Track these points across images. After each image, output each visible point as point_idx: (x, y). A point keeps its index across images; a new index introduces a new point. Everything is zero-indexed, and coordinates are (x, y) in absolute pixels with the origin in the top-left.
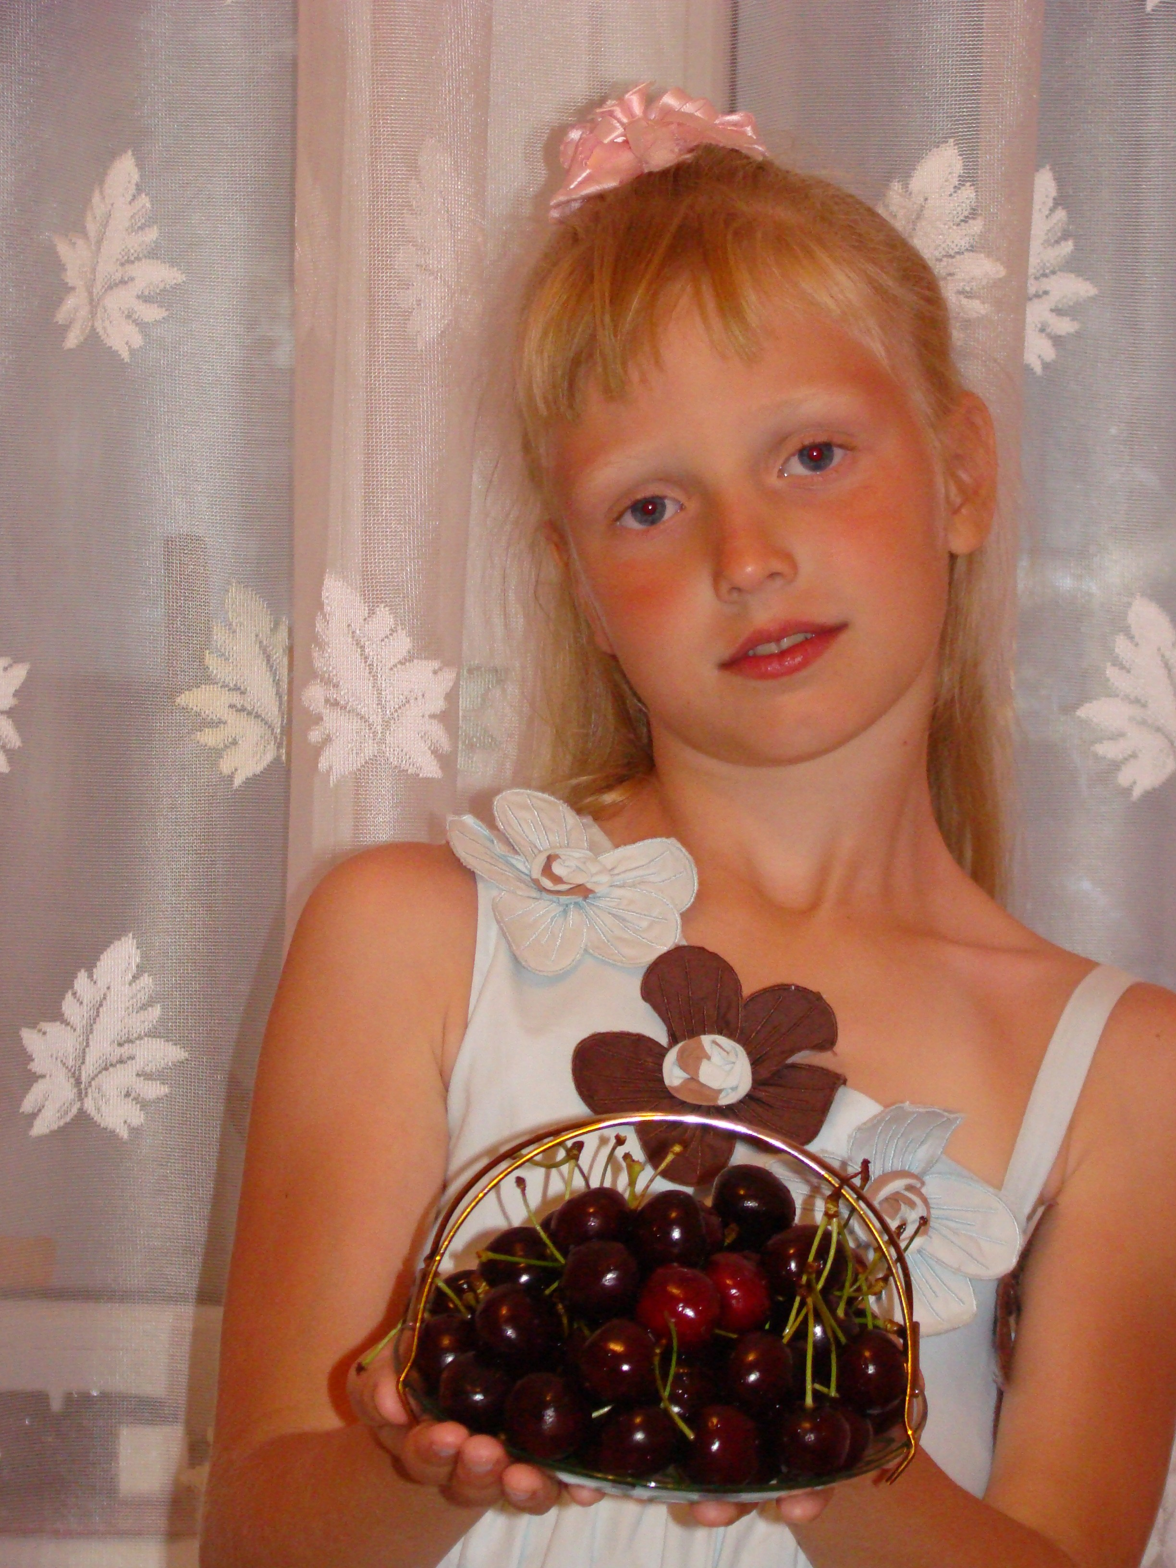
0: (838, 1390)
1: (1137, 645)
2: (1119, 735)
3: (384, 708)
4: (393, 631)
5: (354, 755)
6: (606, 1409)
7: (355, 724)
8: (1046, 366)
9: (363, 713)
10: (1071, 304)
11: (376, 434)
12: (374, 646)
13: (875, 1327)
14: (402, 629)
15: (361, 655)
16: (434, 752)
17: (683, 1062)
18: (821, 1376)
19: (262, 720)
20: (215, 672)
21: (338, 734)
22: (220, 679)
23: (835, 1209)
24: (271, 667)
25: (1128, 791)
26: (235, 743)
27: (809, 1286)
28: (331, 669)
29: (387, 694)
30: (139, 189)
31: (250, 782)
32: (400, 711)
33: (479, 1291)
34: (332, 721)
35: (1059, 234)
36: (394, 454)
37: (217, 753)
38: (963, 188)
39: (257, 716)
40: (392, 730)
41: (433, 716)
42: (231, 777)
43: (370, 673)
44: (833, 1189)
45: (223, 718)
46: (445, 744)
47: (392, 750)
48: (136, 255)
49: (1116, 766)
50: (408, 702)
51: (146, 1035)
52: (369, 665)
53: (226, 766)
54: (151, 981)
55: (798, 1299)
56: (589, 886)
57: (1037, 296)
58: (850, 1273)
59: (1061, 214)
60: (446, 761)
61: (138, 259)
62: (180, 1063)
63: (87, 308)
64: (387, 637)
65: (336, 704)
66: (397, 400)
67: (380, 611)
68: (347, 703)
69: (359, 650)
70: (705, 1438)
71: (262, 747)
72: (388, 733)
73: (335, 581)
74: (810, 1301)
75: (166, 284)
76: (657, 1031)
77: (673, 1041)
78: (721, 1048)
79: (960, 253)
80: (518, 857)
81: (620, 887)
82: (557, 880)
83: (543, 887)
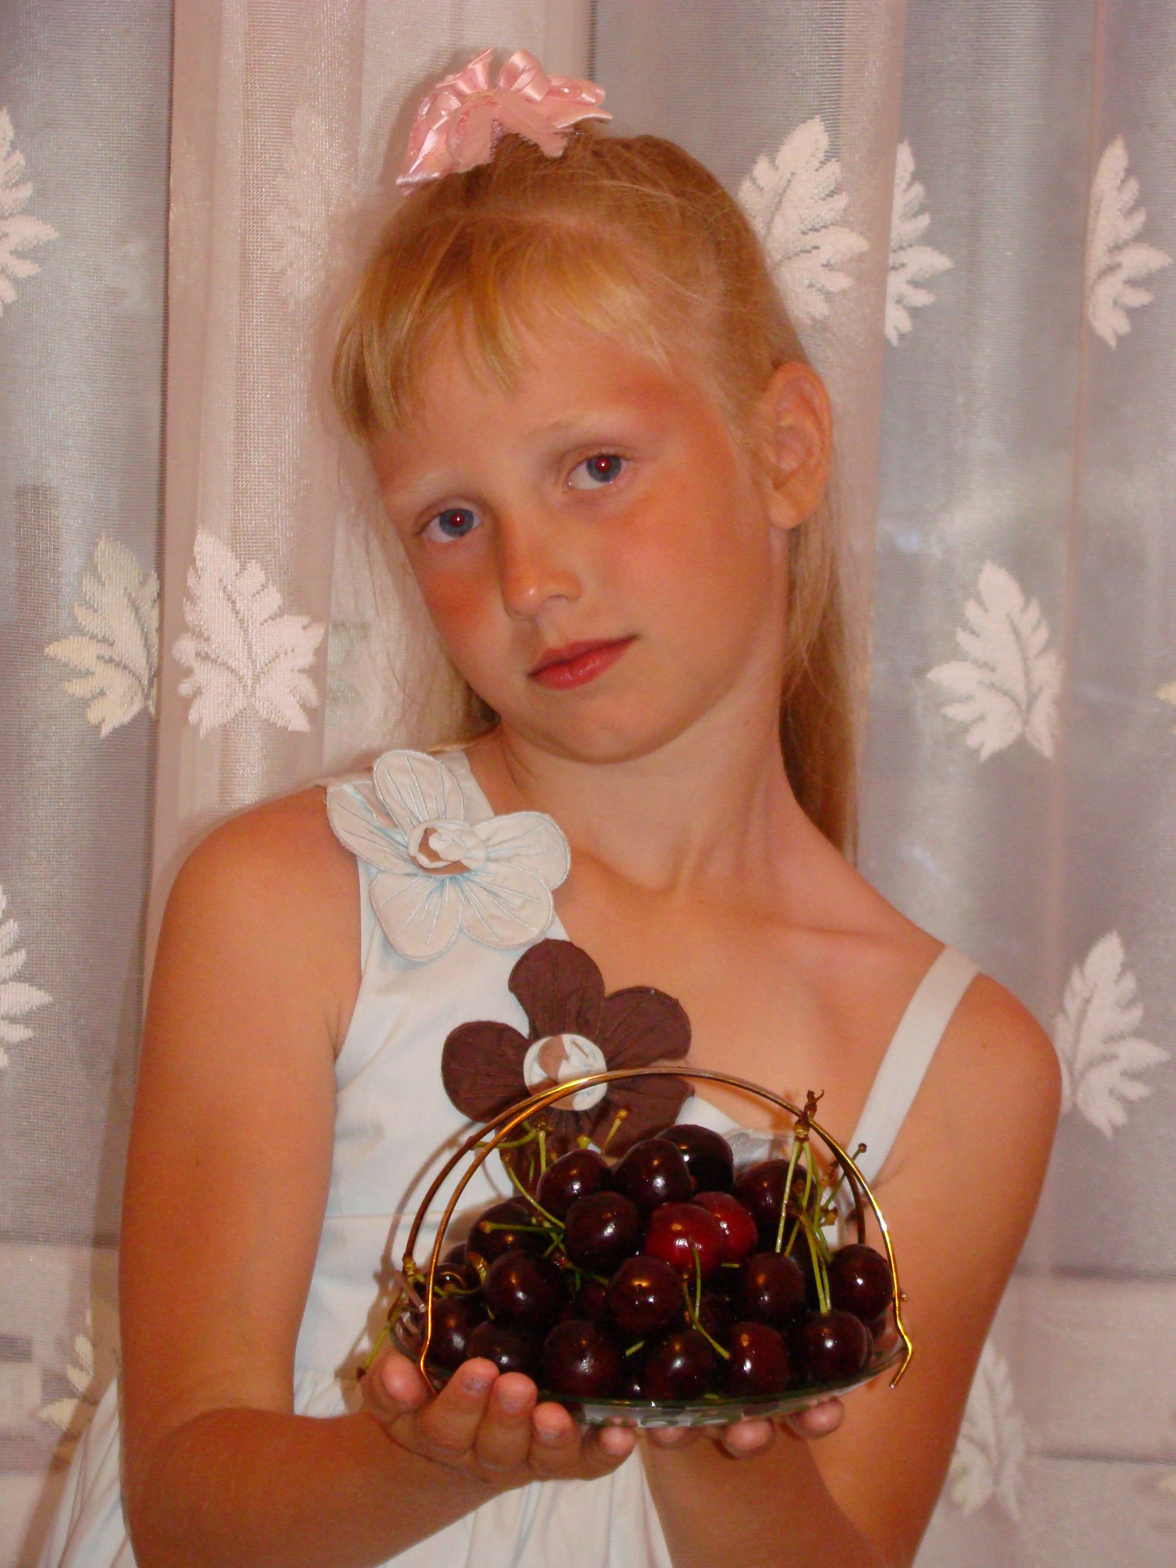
1: (986, 610)
2: (967, 698)
3: (254, 662)
4: (264, 586)
5: (225, 708)
7: (225, 677)
8: (902, 337)
9: (233, 667)
10: (928, 276)
11: (250, 393)
12: (246, 601)
14: (273, 585)
15: (233, 610)
16: (303, 706)
17: (543, 1060)
19: (130, 671)
20: (83, 623)
21: (208, 687)
22: (89, 631)
24: (140, 620)
25: (977, 752)
26: (102, 693)
28: (202, 623)
29: (257, 649)
30: (14, 146)
31: (119, 732)
32: (269, 665)
34: (203, 674)
35: (916, 208)
36: (267, 413)
37: (85, 703)
38: (829, 163)
39: (125, 667)
40: (262, 683)
41: (301, 671)
42: (98, 727)
43: (241, 627)
45: (91, 669)
46: (313, 699)
47: (262, 704)
48: (10, 211)
49: (965, 728)
50: (278, 656)
51: (11, 979)
52: (240, 620)
53: (93, 716)
54: (16, 926)
56: (465, 862)
57: (894, 268)
59: (918, 189)
60: (314, 715)
61: (12, 215)
62: (44, 1007)
64: (258, 593)
65: (207, 657)
66: (270, 360)
67: (252, 567)
68: (218, 657)
69: (230, 605)
71: (129, 698)
72: (258, 686)
73: (208, 537)
75: (39, 241)
76: (520, 1022)
77: (536, 1035)
78: (580, 1048)
79: (825, 227)
80: (397, 830)
81: (496, 861)
82: (434, 855)
83: (418, 862)
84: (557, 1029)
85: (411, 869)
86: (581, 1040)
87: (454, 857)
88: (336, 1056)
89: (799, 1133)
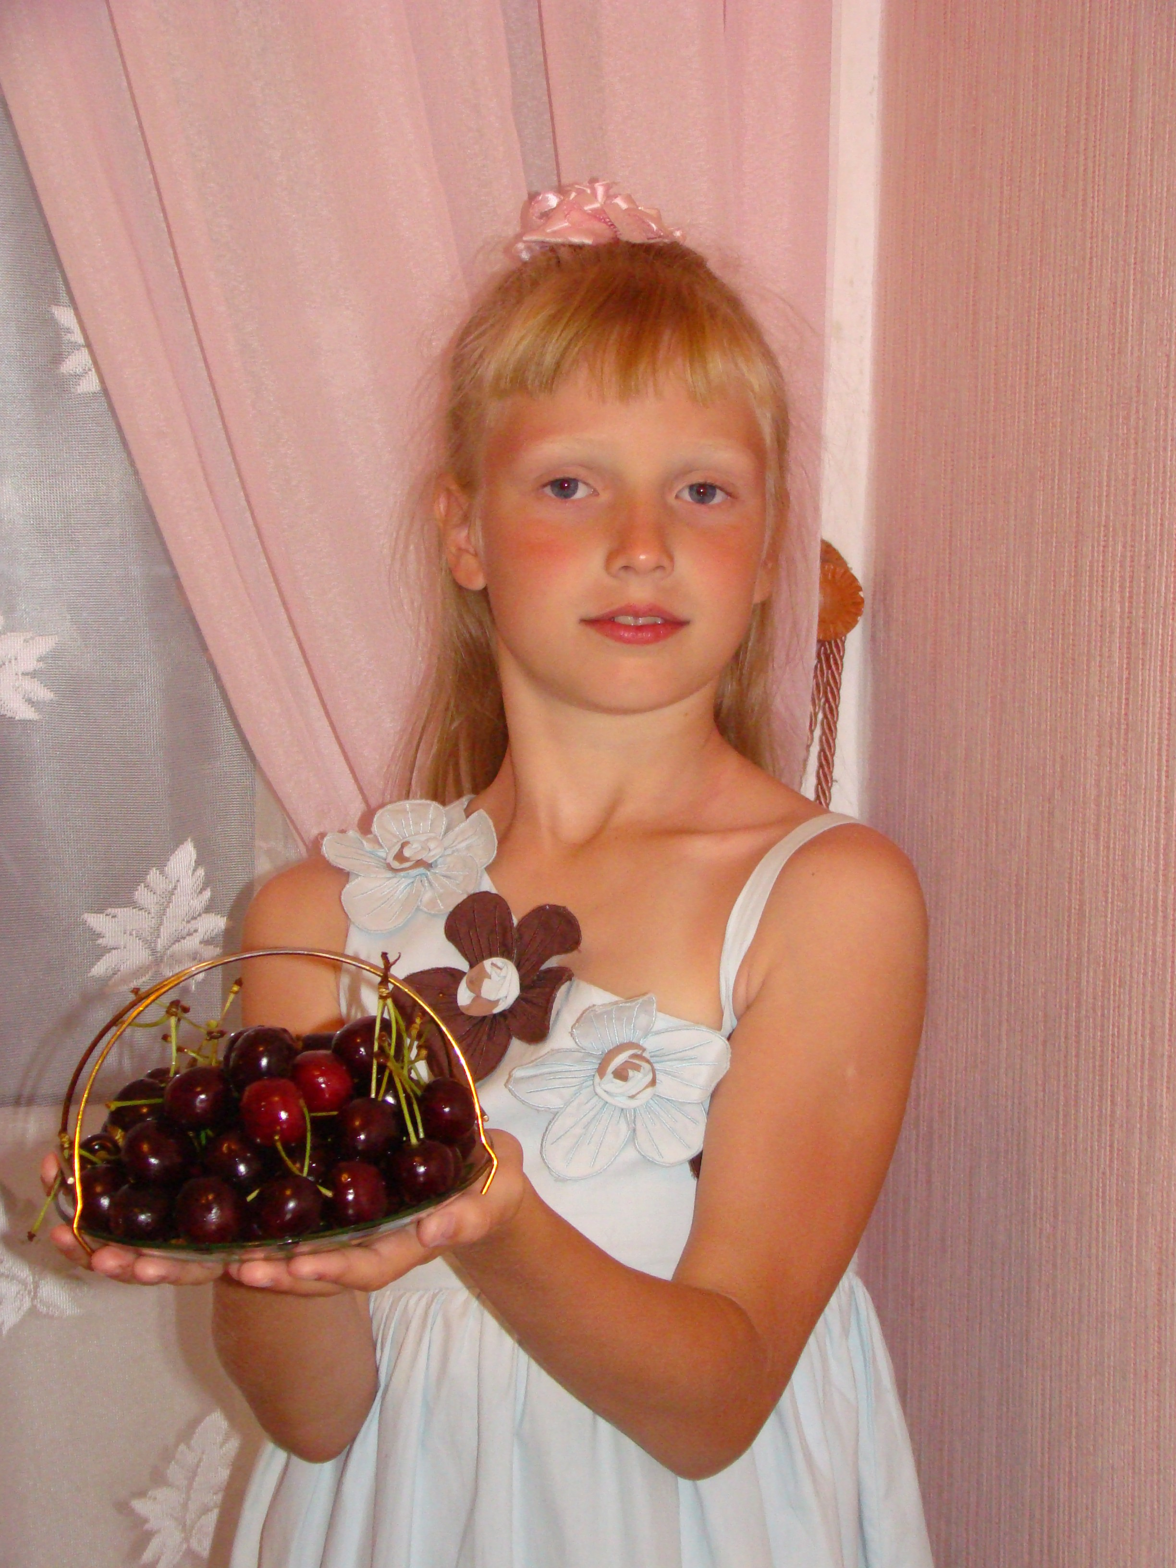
6: (256, 1192)
56: (426, 859)
70: (340, 1193)
74: (390, 1065)
82: (404, 860)
83: (392, 868)
87: (418, 857)
89: (382, 992)
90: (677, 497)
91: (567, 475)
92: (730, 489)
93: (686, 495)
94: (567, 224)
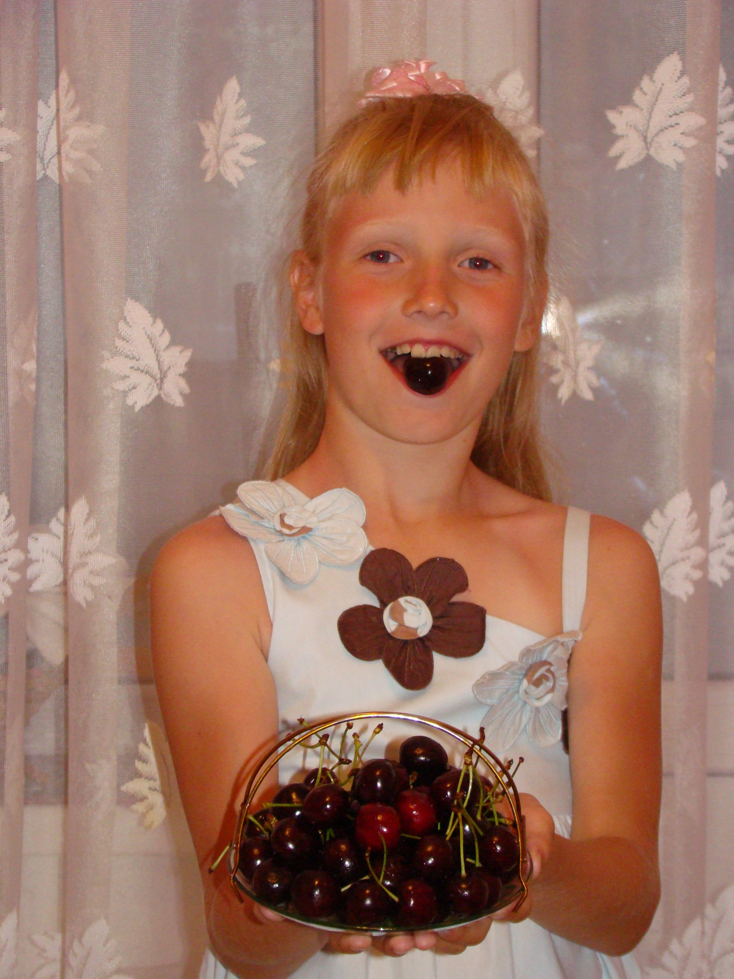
0: (481, 861)
6: (349, 886)
13: (500, 823)
17: (393, 616)
18: (470, 853)
23: (470, 760)
27: (459, 806)
30: (240, 96)
33: (272, 823)
35: (729, 101)
38: (683, 78)
44: (468, 748)
48: (239, 131)
55: (453, 814)
56: (308, 526)
57: (718, 134)
58: (482, 794)
59: (729, 90)
61: (240, 133)
63: (215, 160)
70: (404, 900)
74: (459, 815)
75: (255, 146)
76: (372, 600)
77: (384, 604)
78: (410, 603)
79: (681, 112)
80: (264, 520)
81: (323, 521)
82: (290, 527)
83: (284, 533)
84: (394, 597)
85: (281, 538)
86: (409, 598)
87: (301, 524)
88: (266, 659)
90: (459, 266)
91: (382, 249)
92: (497, 263)
93: (466, 264)
94: (395, 84)
